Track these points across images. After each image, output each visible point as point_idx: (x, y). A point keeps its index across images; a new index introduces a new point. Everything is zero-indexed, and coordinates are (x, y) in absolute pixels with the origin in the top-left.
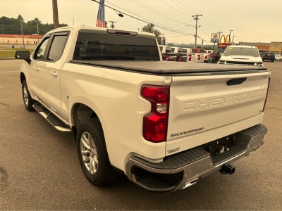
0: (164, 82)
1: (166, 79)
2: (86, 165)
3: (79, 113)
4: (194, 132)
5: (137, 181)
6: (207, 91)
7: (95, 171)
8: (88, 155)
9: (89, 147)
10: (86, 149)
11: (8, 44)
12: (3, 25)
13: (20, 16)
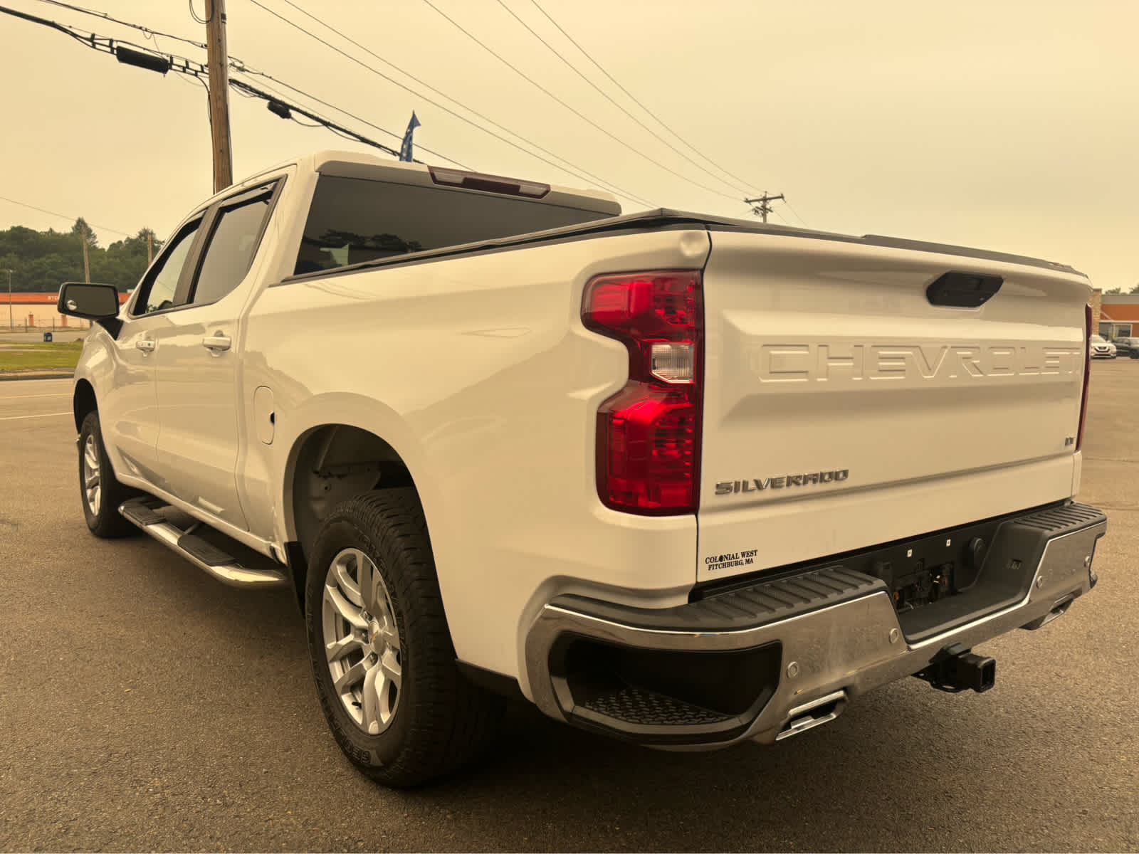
0: (677, 252)
1: (690, 239)
2: (346, 700)
3: (317, 486)
4: (810, 488)
5: (578, 701)
6: (854, 310)
7: (386, 717)
8: (354, 655)
9: (358, 621)
10: (348, 627)
11: (29, 328)
12: (13, 258)
13: (81, 224)
